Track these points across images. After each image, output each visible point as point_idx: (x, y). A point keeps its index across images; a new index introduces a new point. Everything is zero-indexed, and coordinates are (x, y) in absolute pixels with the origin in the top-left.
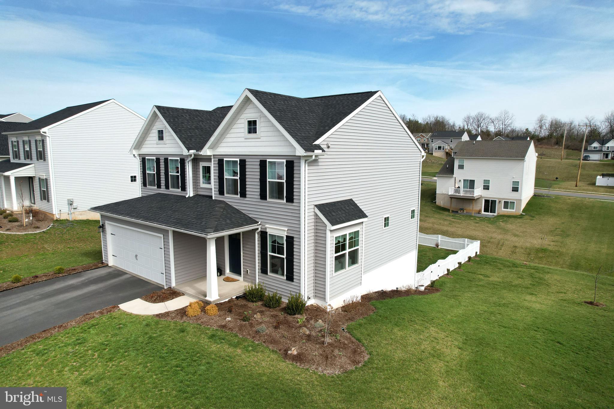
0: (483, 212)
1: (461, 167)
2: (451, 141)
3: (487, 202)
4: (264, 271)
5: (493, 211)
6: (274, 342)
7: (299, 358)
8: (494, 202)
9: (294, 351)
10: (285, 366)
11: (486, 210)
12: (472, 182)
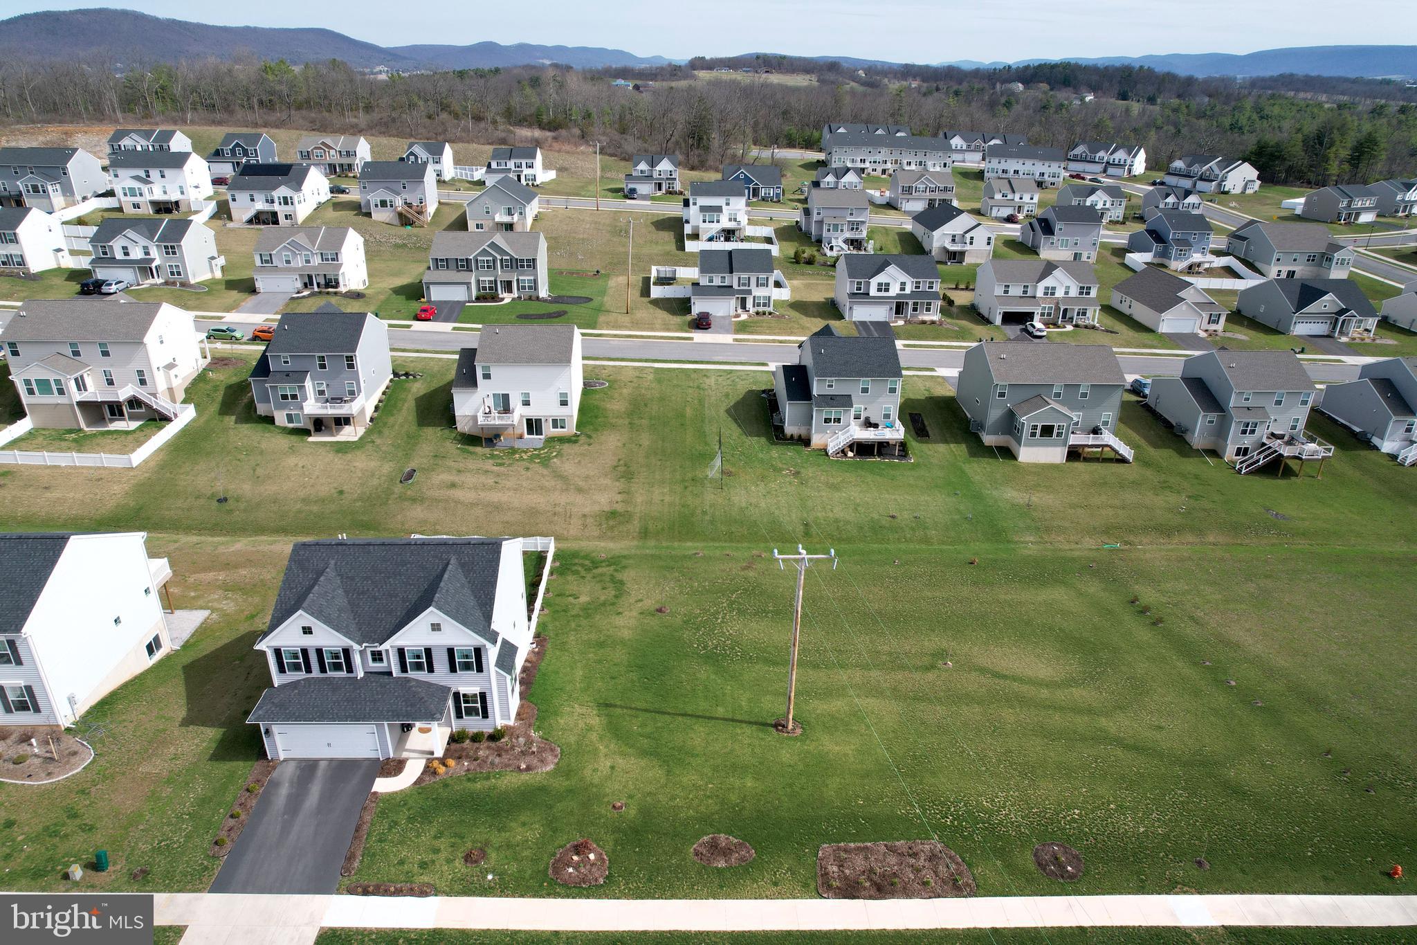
0: (526, 436)
1: (487, 376)
2: (404, 187)
3: (529, 422)
4: (459, 715)
5: (539, 432)
6: (507, 766)
7: (528, 769)
8: (539, 421)
9: (523, 766)
10: (525, 777)
11: (530, 431)
12: (506, 398)
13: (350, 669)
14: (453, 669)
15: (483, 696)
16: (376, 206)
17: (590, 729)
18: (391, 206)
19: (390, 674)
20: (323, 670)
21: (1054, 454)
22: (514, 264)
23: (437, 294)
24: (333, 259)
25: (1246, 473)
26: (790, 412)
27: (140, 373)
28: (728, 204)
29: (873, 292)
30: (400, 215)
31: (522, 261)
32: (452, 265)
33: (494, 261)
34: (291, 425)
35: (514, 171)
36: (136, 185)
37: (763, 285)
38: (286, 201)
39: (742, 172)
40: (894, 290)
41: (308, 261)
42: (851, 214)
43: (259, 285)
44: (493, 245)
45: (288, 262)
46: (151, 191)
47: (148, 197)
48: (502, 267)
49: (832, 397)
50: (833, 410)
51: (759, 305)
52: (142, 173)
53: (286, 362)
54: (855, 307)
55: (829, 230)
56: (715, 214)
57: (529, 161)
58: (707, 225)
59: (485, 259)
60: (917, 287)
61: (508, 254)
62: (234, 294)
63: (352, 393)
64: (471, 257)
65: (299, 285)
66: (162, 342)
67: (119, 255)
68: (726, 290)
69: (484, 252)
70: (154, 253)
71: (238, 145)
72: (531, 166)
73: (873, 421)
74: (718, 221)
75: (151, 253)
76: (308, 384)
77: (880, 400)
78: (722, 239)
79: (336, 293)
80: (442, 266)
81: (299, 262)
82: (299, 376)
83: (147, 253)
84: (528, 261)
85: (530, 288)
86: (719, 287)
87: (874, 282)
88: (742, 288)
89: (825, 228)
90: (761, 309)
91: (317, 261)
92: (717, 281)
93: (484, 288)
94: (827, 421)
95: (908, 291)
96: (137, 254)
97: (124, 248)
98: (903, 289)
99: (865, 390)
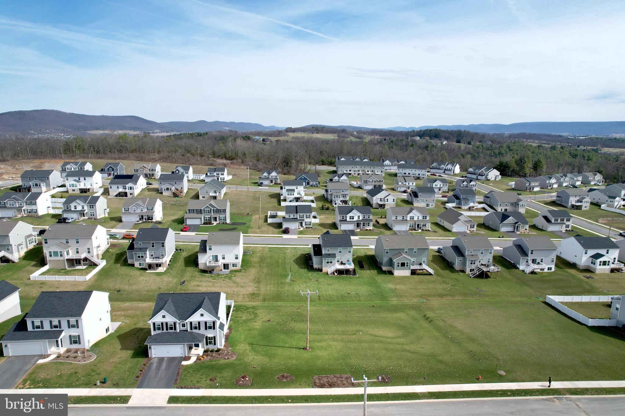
0: (223, 270)
1: (210, 249)
3: (224, 265)
4: (207, 344)
5: (228, 269)
6: (221, 358)
7: (228, 359)
8: (228, 265)
9: (226, 358)
10: (227, 361)
11: (225, 268)
12: (217, 256)
13: (175, 329)
14: (206, 329)
15: (215, 337)
16: (165, 190)
17: (246, 350)
18: (170, 190)
19: (187, 331)
20: (167, 330)
21: (406, 273)
22: (218, 211)
23: (189, 222)
24: (151, 210)
25: (473, 277)
26: (315, 260)
27: (89, 249)
28: (297, 188)
29: (348, 219)
30: (174, 193)
31: (221, 210)
32: (195, 211)
33: (211, 210)
34: (140, 267)
35: (216, 176)
36: (75, 183)
37: (308, 218)
38: (131, 188)
39: (303, 176)
40: (356, 219)
41: (142, 211)
42: (343, 191)
43: (123, 219)
44: (211, 205)
45: (135, 211)
46: (80, 185)
47: (79, 187)
48: (213, 212)
49: (329, 255)
50: (330, 259)
51: (307, 225)
52: (77, 179)
53: (140, 245)
54: (342, 225)
55: (335, 197)
56: (292, 192)
57: (222, 173)
58: (289, 196)
59: (207, 209)
60: (364, 217)
61: (216, 208)
62: (113, 223)
63: (163, 255)
64: (202, 209)
65: (138, 219)
66: (97, 238)
67: (73, 209)
68: (295, 219)
69: (207, 207)
70: (86, 208)
71: (111, 167)
72: (223, 175)
73: (343, 263)
74: (293, 195)
75: (85, 208)
76: (148, 252)
77: (346, 255)
78: (295, 201)
79: (152, 222)
80: (192, 212)
81: (139, 211)
82: (144, 250)
83: (83, 208)
84: (223, 210)
85: (223, 220)
86: (293, 218)
87: (348, 216)
88: (301, 219)
89: (333, 197)
90: (308, 226)
91: (145, 210)
92: (292, 216)
93: (207, 220)
94: (327, 263)
95: (361, 219)
96: (79, 208)
97: (75, 206)
98: (359, 218)
99: (340, 252)
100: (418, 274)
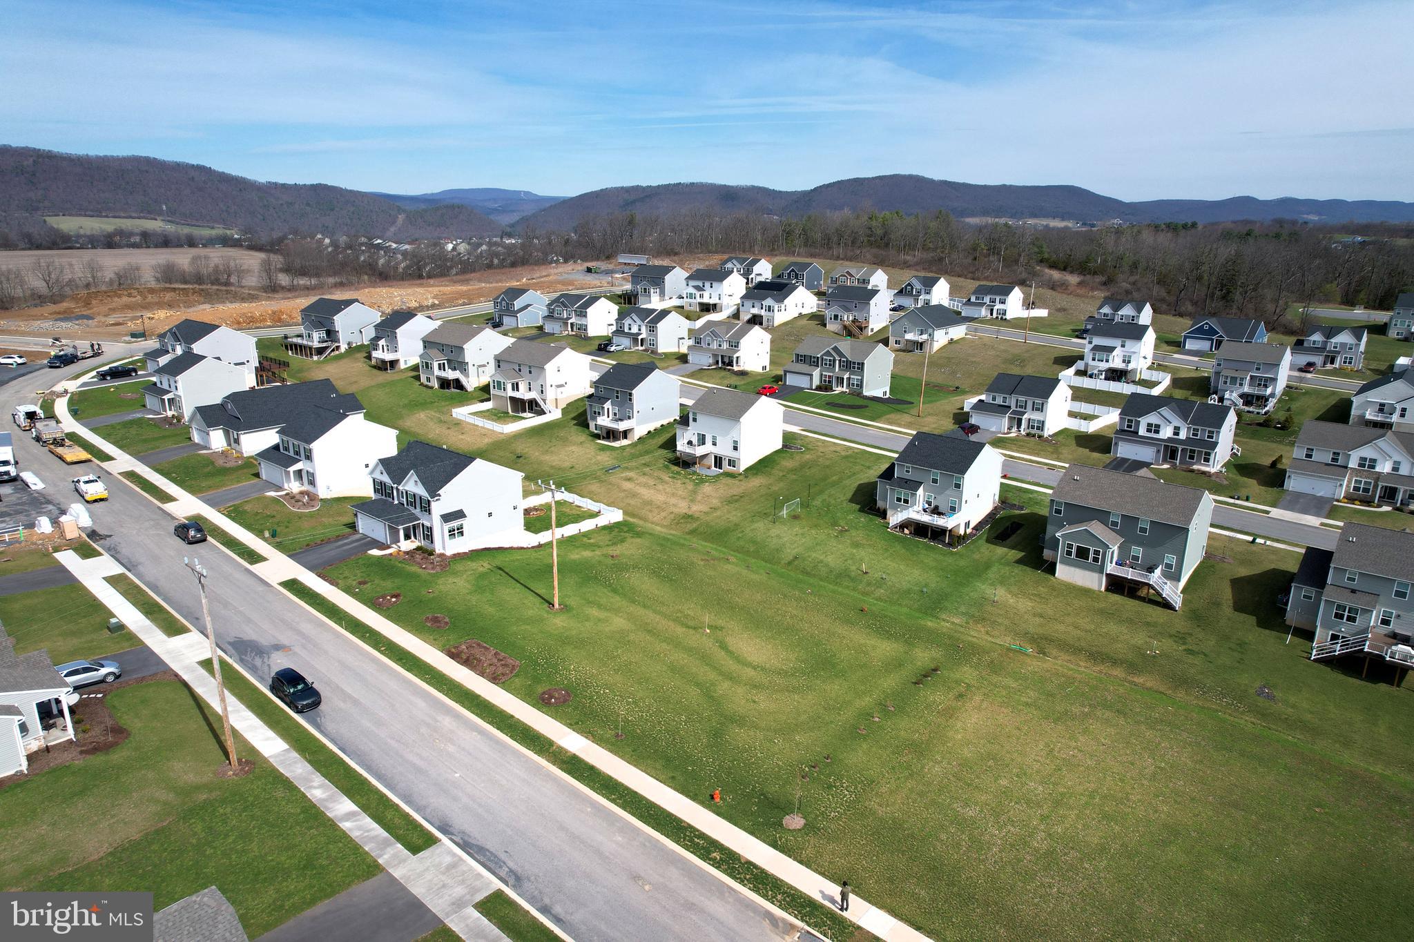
0: (713, 468)
2: (855, 307)
3: (716, 457)
5: (721, 467)
8: (721, 459)
11: (716, 466)
16: (831, 319)
18: (841, 320)
21: (1093, 581)
22: (848, 365)
23: (790, 380)
24: (735, 346)
27: (543, 386)
28: (1123, 346)
29: (1142, 431)
30: (845, 327)
31: (854, 363)
32: (808, 360)
33: (834, 361)
34: (596, 432)
35: (988, 305)
36: (693, 291)
37: (1038, 409)
38: (769, 309)
39: (1207, 323)
40: (1166, 433)
41: (720, 345)
42: (1258, 369)
43: (690, 358)
44: (835, 349)
45: (709, 345)
47: (699, 300)
48: (840, 366)
50: (903, 491)
51: (1033, 427)
52: (700, 284)
56: (1105, 353)
59: (829, 358)
61: (846, 357)
63: (629, 417)
64: (819, 356)
65: (711, 361)
67: (626, 330)
68: (1004, 409)
69: (828, 353)
70: (644, 329)
71: (793, 270)
72: (1003, 302)
73: (941, 510)
74: (1107, 361)
75: (642, 330)
77: (948, 492)
79: (729, 370)
80: (801, 360)
81: (715, 346)
83: (640, 330)
84: (859, 364)
85: (857, 385)
86: (1000, 406)
87: (1144, 422)
88: (1018, 409)
90: (1033, 431)
91: (725, 346)
92: (999, 401)
93: (825, 381)
95: (1183, 435)
96: (635, 330)
97: (630, 325)
98: (1176, 434)
99: (935, 481)
100: (1143, 599)
